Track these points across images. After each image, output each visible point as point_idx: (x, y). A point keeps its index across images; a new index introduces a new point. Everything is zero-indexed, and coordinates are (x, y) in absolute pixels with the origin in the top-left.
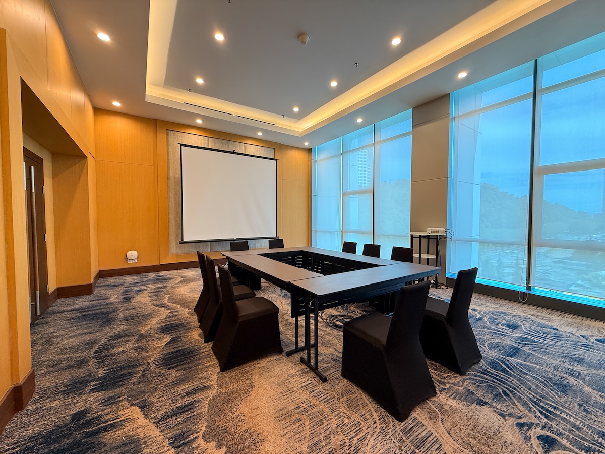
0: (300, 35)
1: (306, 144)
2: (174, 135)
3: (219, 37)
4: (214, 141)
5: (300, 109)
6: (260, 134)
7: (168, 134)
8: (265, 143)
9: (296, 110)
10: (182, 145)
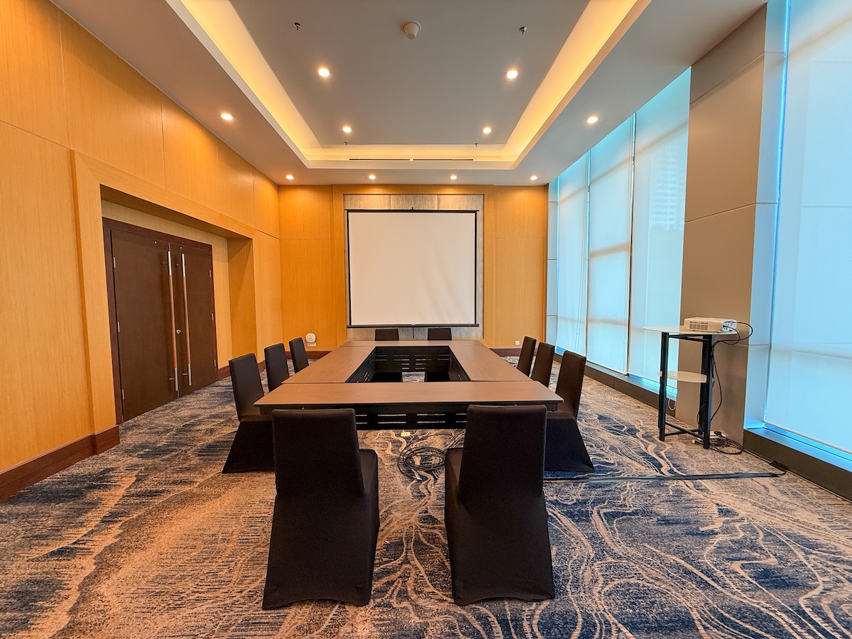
0: (404, 26)
1: (534, 178)
2: (351, 199)
3: (324, 73)
4: (397, 199)
5: (492, 129)
6: (454, 177)
7: (344, 200)
8: (467, 188)
9: (487, 131)
10: (349, 211)
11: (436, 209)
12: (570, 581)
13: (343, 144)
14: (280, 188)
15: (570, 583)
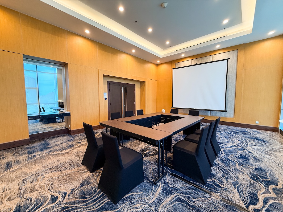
3: (150, 30)
6: (218, 46)
10: (173, 69)
11: (212, 61)
12: (131, 202)
13: (169, 47)
14: (157, 65)
15: (129, 202)
